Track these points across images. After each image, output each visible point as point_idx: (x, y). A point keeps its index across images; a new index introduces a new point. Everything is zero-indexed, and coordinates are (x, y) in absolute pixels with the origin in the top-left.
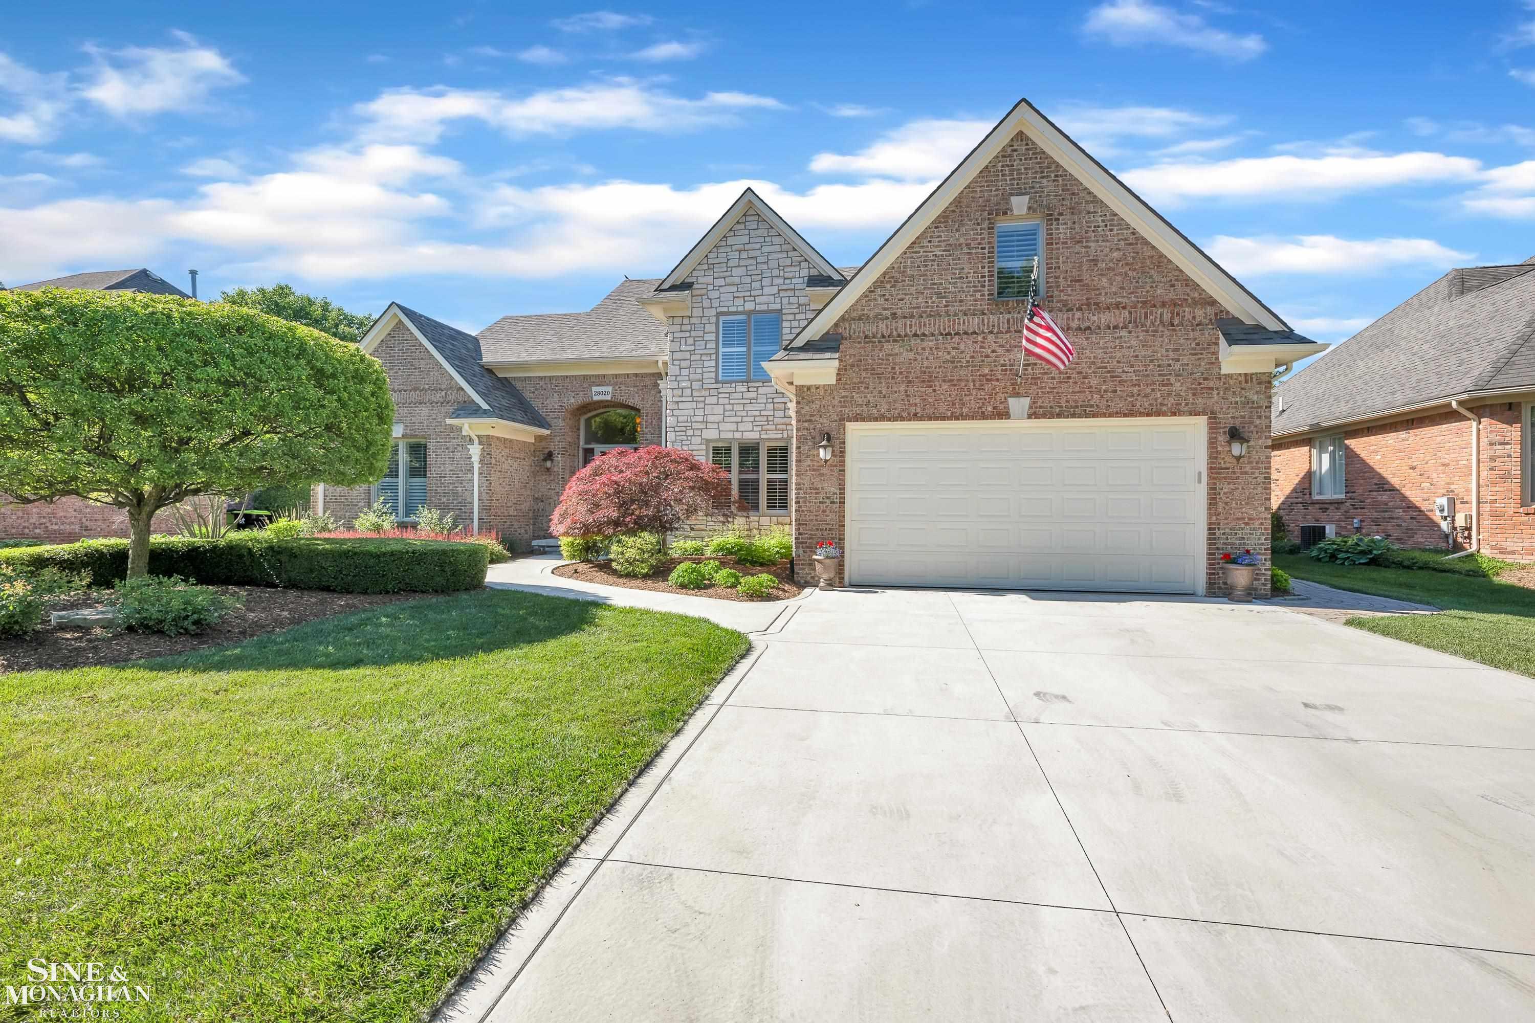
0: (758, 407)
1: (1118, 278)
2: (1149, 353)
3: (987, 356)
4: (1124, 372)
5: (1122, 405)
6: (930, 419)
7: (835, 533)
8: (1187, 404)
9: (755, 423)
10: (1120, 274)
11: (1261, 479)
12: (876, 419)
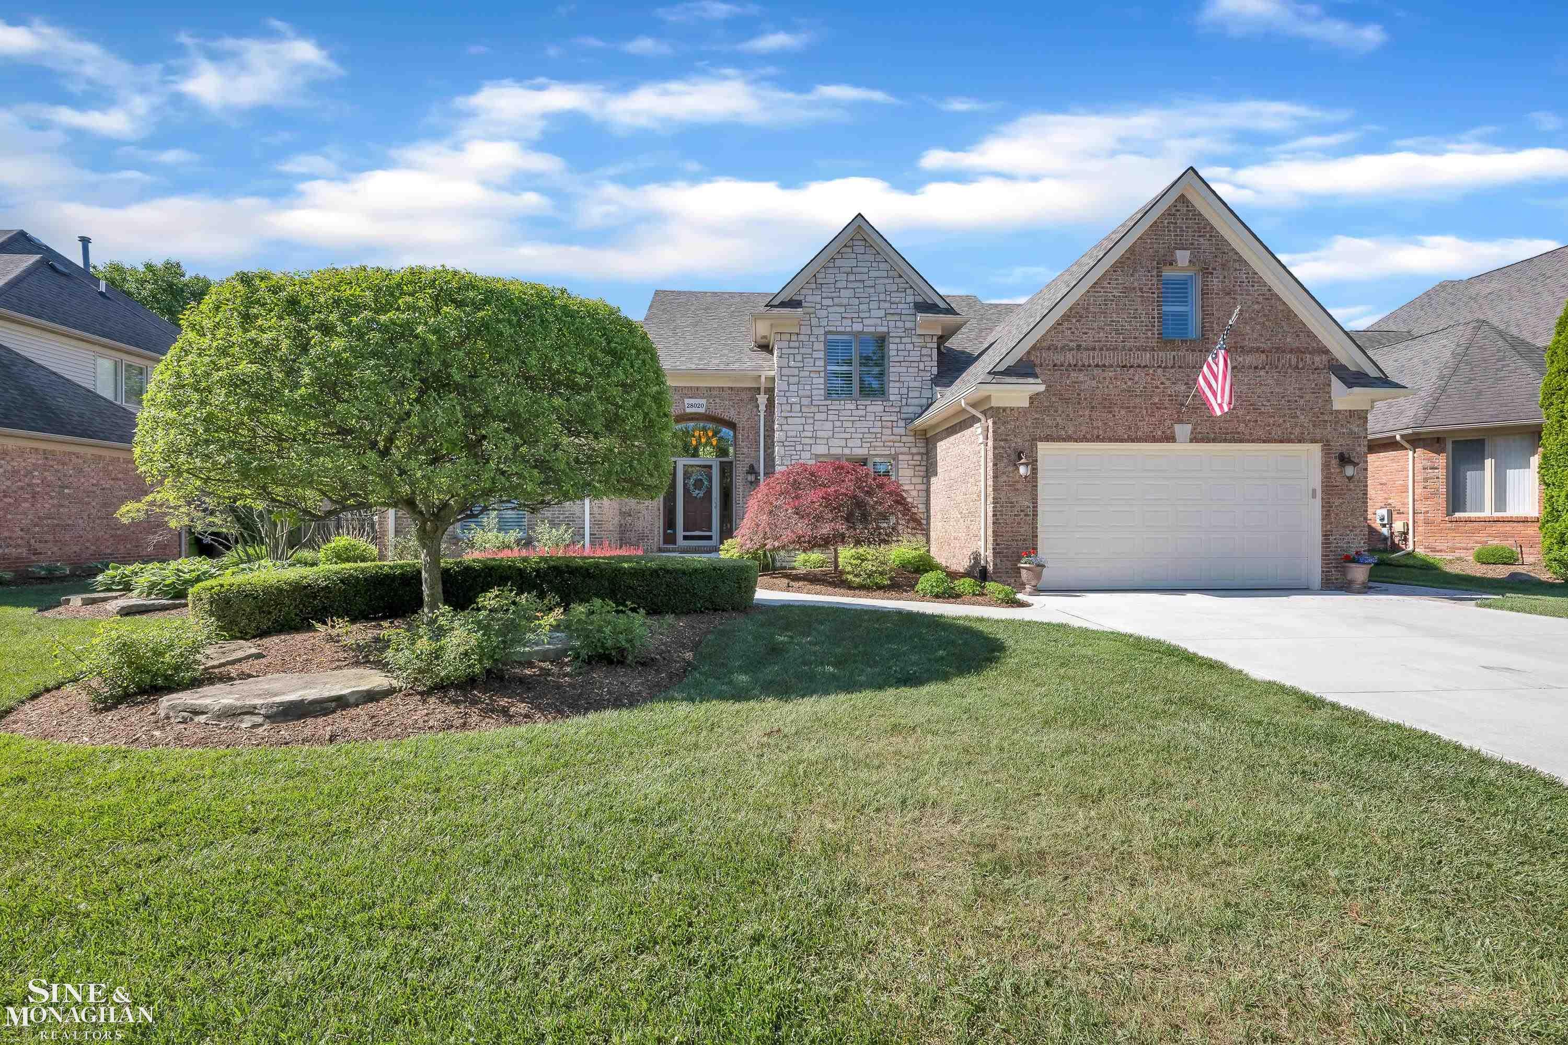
0: (865, 424)
1: (1258, 327)
2: (1282, 391)
3: (1157, 387)
4: (1263, 405)
5: (1261, 433)
6: (1111, 440)
7: (1029, 544)
8: (1308, 434)
9: (864, 440)
10: (1259, 323)
11: (1360, 496)
12: (1064, 440)
